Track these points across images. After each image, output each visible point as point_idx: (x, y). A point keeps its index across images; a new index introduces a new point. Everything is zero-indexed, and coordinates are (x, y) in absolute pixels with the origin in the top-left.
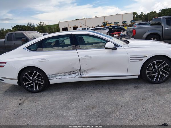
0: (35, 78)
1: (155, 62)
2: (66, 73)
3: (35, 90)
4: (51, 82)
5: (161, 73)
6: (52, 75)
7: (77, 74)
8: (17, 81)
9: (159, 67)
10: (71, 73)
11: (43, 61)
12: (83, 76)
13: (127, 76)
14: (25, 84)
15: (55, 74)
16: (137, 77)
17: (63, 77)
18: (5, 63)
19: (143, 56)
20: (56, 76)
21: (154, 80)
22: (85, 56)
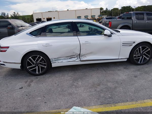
0: (38, 62)
1: (141, 47)
2: (67, 57)
3: (38, 73)
4: (54, 65)
5: (144, 56)
6: (54, 59)
7: (76, 58)
8: (21, 65)
9: (143, 52)
10: (71, 57)
11: (47, 45)
12: (82, 59)
13: (119, 59)
14: (28, 67)
15: (57, 58)
16: (126, 60)
17: (64, 61)
18: (8, 47)
19: (133, 42)
20: (58, 60)
21: (139, 62)
22: (85, 42)
